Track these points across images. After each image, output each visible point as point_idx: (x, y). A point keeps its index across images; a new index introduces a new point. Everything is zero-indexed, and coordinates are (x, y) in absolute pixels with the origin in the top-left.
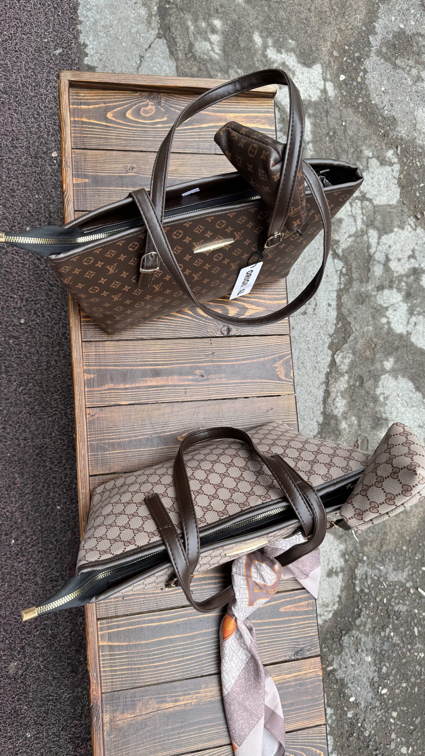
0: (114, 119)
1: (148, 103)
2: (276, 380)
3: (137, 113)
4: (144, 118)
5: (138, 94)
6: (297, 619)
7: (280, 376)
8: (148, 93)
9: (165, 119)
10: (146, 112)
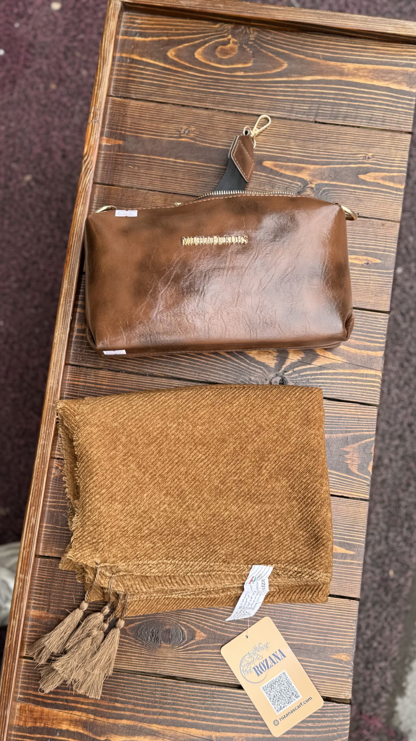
0: (176, 59)
1: (229, 40)
2: (342, 472)
3: (211, 53)
4: (220, 62)
5: (217, 26)
7: (350, 467)
8: (233, 26)
9: (250, 65)
10: (225, 52)
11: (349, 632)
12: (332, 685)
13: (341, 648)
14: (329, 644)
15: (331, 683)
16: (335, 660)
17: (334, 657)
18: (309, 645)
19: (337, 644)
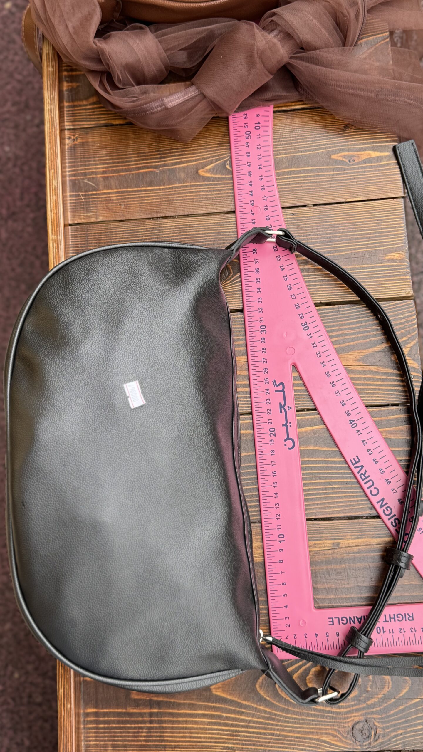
11: (398, 230)
13: (393, 248)
14: (379, 246)
15: (389, 284)
16: (389, 261)
17: (387, 258)
19: (388, 245)
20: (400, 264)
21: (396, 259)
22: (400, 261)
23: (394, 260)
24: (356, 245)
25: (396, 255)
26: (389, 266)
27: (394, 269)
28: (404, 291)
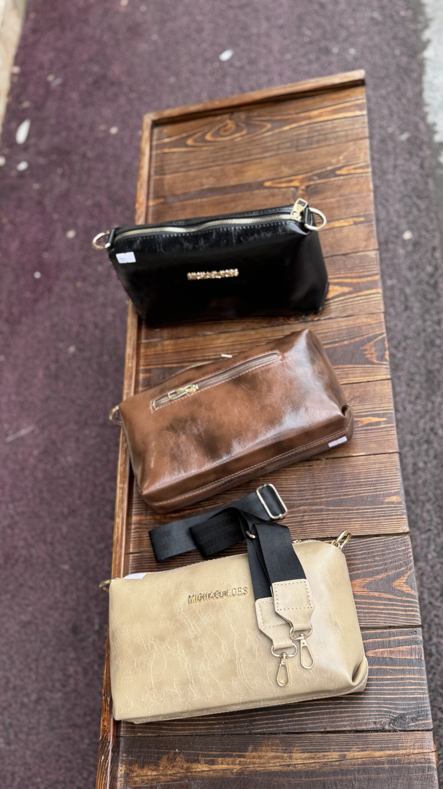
1: (228, 123)
6: (392, 670)
7: (371, 359)
11: (395, 479)
12: (389, 523)
13: (391, 492)
14: (380, 491)
15: (388, 522)
16: (388, 503)
17: (386, 500)
18: (363, 496)
19: (387, 490)
20: (397, 505)
21: (394, 502)
22: (398, 503)
23: (393, 503)
24: (360, 490)
25: (394, 499)
26: (388, 507)
27: (393, 510)
28: (401, 528)
